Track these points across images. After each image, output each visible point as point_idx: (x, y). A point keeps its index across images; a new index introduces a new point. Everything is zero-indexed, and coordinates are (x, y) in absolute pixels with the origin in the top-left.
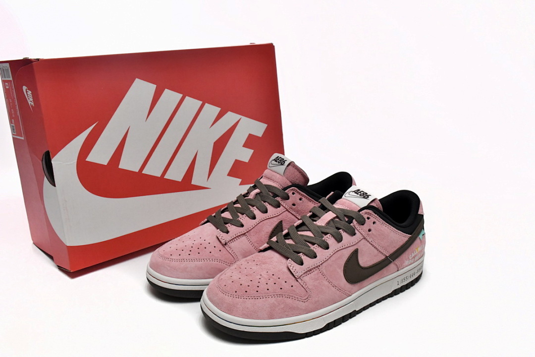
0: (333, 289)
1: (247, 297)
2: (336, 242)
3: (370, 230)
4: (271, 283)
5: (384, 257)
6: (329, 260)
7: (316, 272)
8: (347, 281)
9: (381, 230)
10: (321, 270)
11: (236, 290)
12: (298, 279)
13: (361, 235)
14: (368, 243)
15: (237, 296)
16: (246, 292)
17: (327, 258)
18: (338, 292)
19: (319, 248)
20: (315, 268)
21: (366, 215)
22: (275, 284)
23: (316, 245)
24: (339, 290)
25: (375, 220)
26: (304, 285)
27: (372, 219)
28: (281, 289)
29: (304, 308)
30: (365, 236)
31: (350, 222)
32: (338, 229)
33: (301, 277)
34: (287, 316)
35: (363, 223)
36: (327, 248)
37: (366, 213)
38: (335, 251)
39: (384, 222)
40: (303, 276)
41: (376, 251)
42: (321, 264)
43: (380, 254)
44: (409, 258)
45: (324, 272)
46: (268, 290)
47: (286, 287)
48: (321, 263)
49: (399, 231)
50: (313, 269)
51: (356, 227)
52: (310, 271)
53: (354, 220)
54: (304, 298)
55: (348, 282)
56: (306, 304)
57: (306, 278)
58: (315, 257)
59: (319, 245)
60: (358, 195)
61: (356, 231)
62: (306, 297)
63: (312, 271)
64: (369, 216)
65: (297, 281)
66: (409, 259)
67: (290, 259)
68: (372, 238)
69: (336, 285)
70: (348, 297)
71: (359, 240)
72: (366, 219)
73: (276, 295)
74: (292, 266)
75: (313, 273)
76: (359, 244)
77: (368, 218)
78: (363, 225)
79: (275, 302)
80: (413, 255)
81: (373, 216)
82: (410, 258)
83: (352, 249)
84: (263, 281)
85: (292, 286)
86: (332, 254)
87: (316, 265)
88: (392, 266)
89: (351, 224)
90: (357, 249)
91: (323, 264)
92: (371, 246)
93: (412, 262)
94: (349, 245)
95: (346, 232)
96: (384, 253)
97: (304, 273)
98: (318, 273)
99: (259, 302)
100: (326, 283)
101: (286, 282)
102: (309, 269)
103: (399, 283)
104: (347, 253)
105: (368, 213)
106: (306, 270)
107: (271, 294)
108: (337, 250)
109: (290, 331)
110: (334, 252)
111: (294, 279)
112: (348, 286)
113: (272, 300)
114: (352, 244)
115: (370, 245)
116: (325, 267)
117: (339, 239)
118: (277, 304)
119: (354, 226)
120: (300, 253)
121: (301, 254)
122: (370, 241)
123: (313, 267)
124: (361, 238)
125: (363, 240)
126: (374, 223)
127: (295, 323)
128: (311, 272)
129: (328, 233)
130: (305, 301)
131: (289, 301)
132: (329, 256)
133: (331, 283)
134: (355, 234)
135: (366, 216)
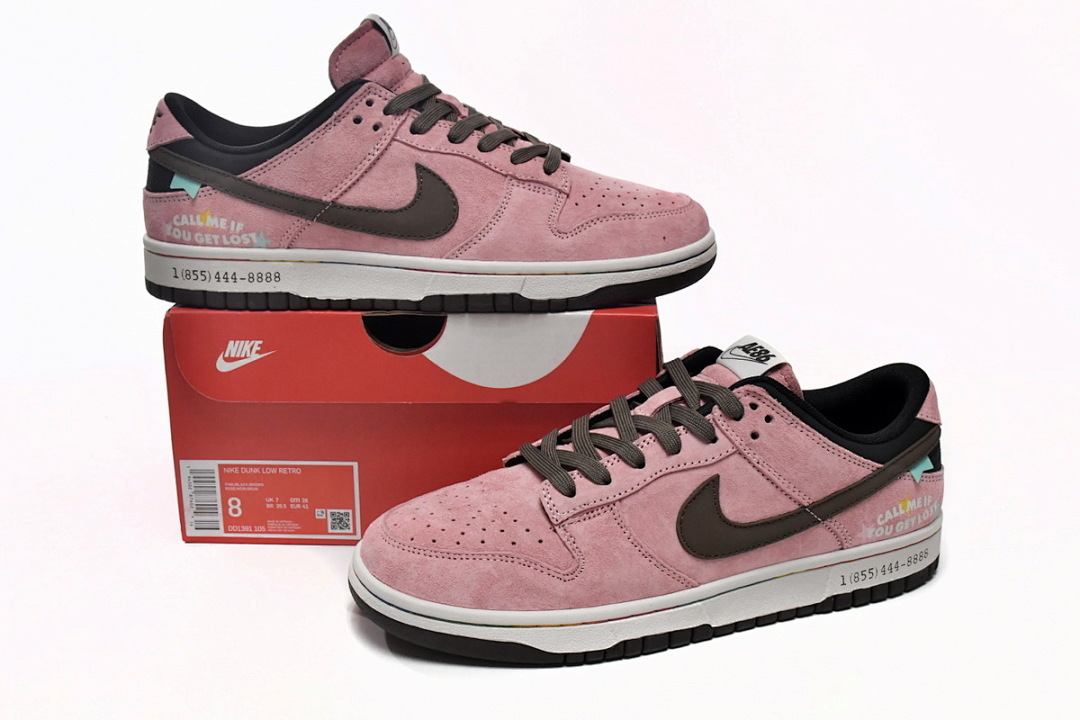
0: (645, 562)
1: (433, 553)
2: (664, 454)
3: (755, 436)
4: (494, 529)
5: (794, 507)
6: (641, 492)
7: (604, 516)
8: (684, 548)
9: (787, 439)
10: (617, 515)
11: (412, 535)
12: (557, 528)
13: (731, 445)
14: (750, 467)
15: (412, 549)
16: (434, 541)
17: (636, 488)
18: (657, 571)
19: (621, 462)
20: (602, 507)
21: (748, 397)
22: (502, 531)
23: (614, 455)
24: (661, 566)
25: (773, 413)
26: (568, 543)
27: (763, 410)
28: (514, 543)
29: (562, 594)
30: (741, 447)
31: (707, 410)
32: (676, 424)
33: (566, 523)
34: (520, 607)
35: (738, 416)
36: (640, 464)
37: (748, 393)
38: (659, 474)
39: (798, 419)
40: (570, 520)
41: (771, 488)
42: (620, 500)
43: (785, 499)
44: (875, 521)
45: (626, 517)
46: (483, 542)
47: (527, 540)
48: (618, 497)
49: (842, 449)
50: (597, 508)
51: (719, 423)
52: (588, 511)
53: (716, 406)
54: (566, 572)
55: (687, 551)
56: (569, 585)
57: (578, 528)
58: (607, 481)
59: (620, 457)
60: (748, 355)
61: (718, 433)
62: (570, 570)
63: (595, 513)
64: (755, 401)
65: (555, 531)
66: (877, 526)
67: (547, 481)
68: (761, 454)
69: (651, 552)
70: (687, 587)
71: (724, 454)
72: (747, 408)
73: (497, 556)
74: (549, 496)
75: (597, 518)
76: (723, 465)
77: (754, 406)
78: (738, 419)
79: (493, 572)
80: (889, 516)
81: (768, 403)
82: (880, 523)
83: (704, 475)
84: (479, 523)
85: (540, 541)
86: (649, 480)
87: (605, 501)
88: (819, 533)
89: (708, 417)
90: (718, 476)
91: (625, 501)
92: (759, 475)
93: (888, 534)
94: (696, 464)
95: (692, 432)
96: (795, 495)
97: (574, 516)
98: (608, 521)
99: (456, 568)
100: (627, 545)
101: (528, 530)
102: (586, 507)
103: (847, 581)
104: (689, 484)
105: (755, 394)
106: (579, 510)
107: (486, 552)
108: (664, 471)
109: (523, 643)
110: (655, 477)
111: (549, 526)
112: (687, 561)
113: (486, 566)
114: (703, 463)
115: (754, 471)
116: (630, 508)
117: (674, 448)
118: (496, 576)
119: (714, 420)
120: (573, 469)
121: (576, 472)
122: (754, 461)
123: (599, 503)
124: (731, 451)
125: (736, 456)
126: (768, 419)
127: (537, 626)
128: (591, 515)
129: (648, 432)
130: (567, 578)
131: (527, 573)
132: (642, 484)
133: (639, 548)
134: (714, 440)
135: (746, 401)
